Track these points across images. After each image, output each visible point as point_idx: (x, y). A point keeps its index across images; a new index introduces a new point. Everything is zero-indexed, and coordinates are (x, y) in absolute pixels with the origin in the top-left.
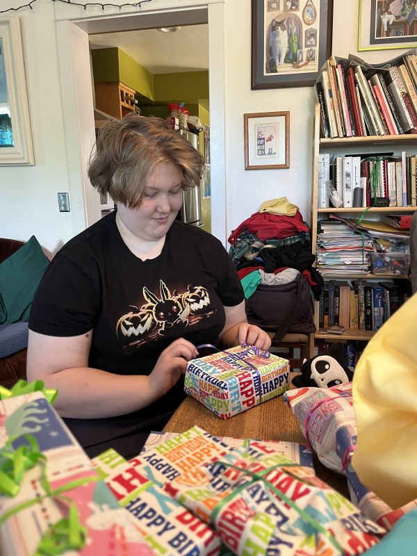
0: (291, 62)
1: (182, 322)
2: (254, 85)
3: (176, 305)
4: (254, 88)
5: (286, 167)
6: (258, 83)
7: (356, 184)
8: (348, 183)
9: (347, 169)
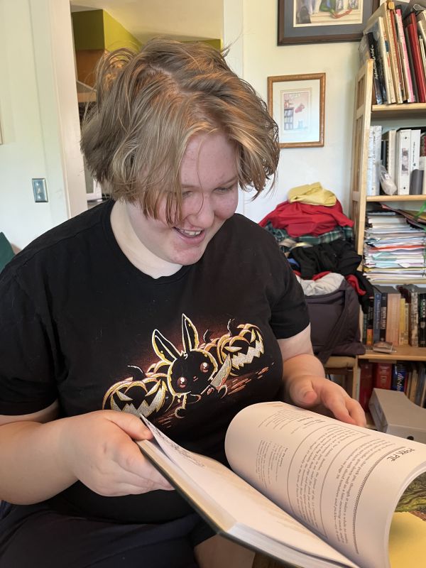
0: (329, 10)
1: (216, 390)
2: (280, 39)
3: (207, 359)
4: (281, 43)
5: (319, 145)
6: (286, 37)
7: (415, 165)
8: (405, 164)
9: (404, 145)
